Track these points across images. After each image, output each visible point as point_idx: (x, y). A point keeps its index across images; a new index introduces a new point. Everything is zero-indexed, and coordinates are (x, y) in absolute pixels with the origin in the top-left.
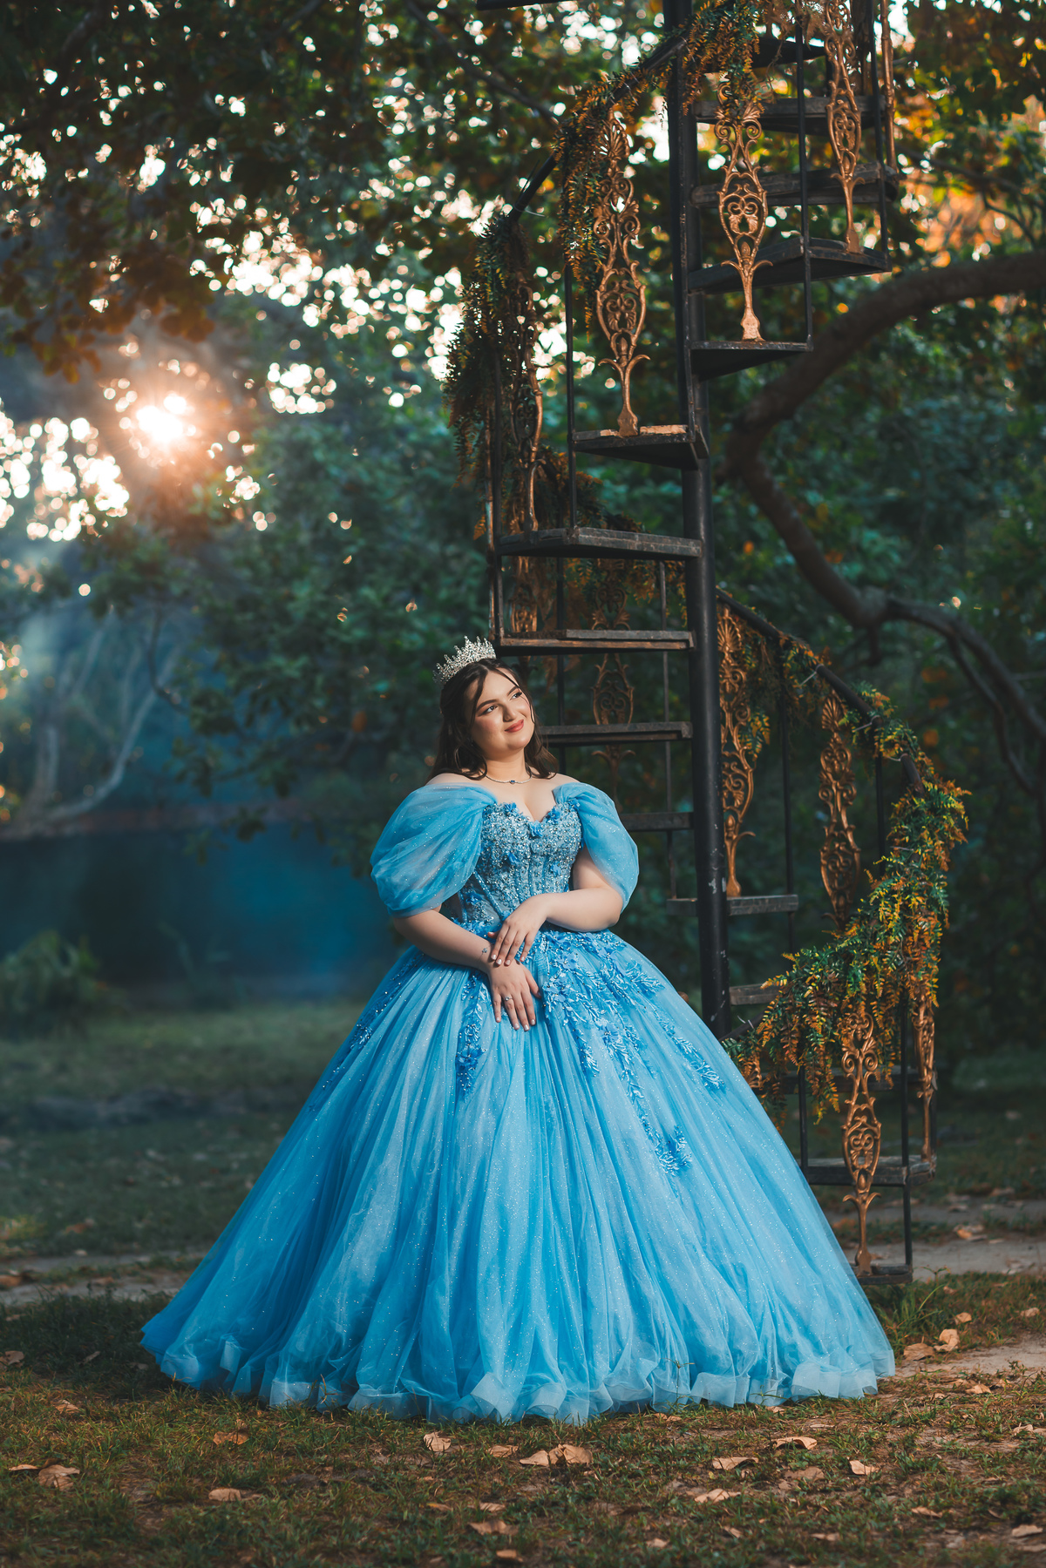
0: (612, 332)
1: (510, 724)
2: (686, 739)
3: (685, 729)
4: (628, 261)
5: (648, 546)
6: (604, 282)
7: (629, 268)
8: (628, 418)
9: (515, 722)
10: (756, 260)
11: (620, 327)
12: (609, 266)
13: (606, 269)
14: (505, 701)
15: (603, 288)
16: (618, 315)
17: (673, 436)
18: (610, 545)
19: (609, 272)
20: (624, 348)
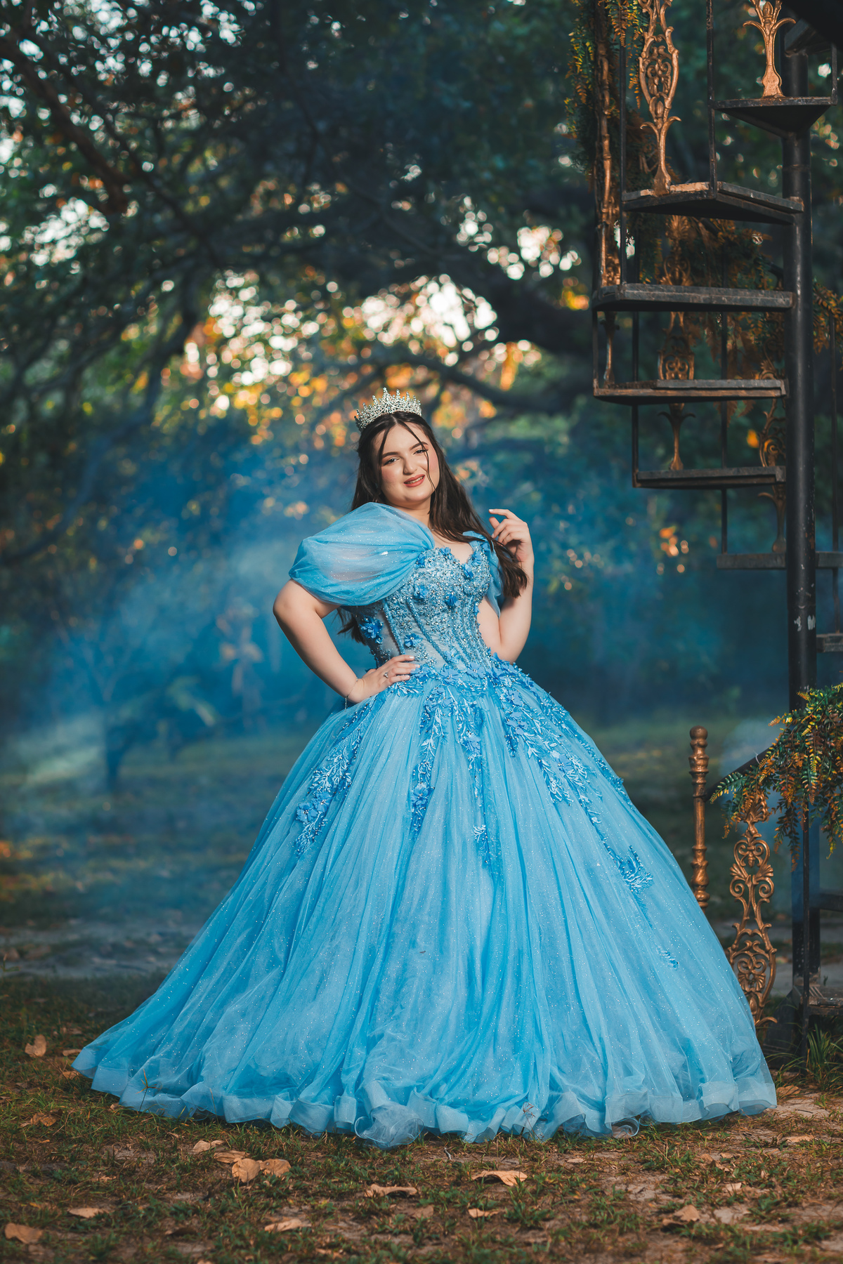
0: (652, 96)
1: (409, 477)
2: (780, 483)
3: (779, 474)
4: (664, 27)
5: (719, 299)
6: (645, 49)
7: (664, 34)
8: (662, 176)
9: (413, 476)
10: (779, 19)
11: (658, 90)
12: (651, 34)
13: (647, 37)
14: (407, 455)
15: (644, 55)
16: (656, 81)
17: (696, 193)
18: (668, 299)
19: (650, 38)
20: (660, 111)
